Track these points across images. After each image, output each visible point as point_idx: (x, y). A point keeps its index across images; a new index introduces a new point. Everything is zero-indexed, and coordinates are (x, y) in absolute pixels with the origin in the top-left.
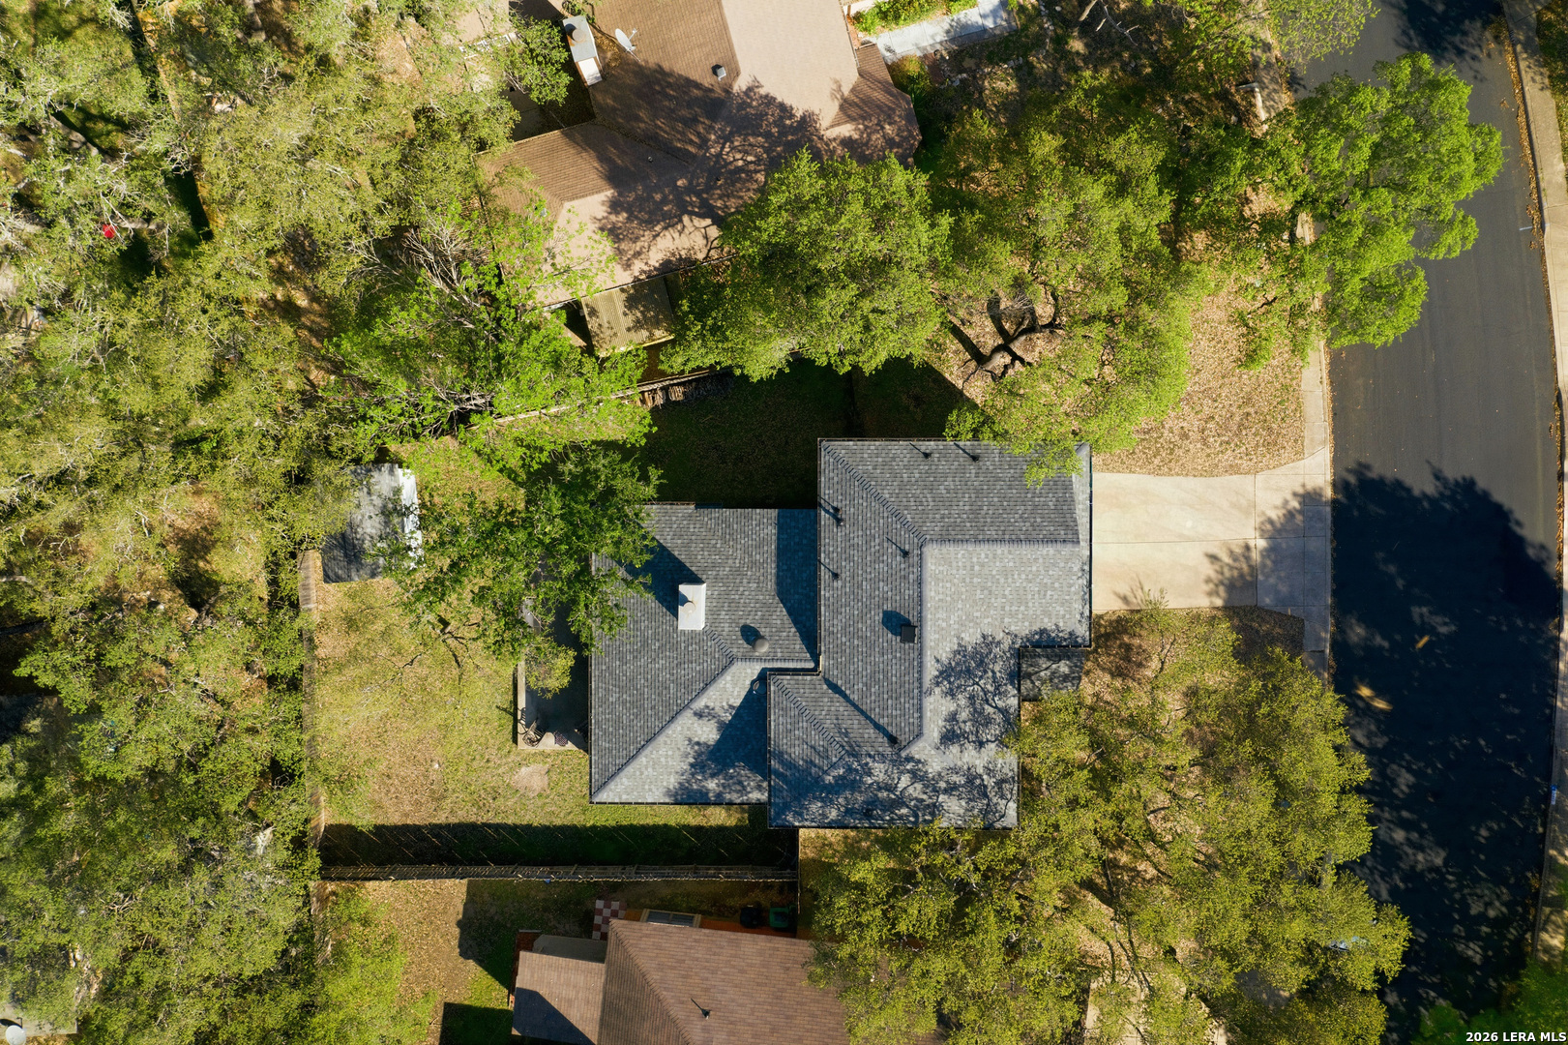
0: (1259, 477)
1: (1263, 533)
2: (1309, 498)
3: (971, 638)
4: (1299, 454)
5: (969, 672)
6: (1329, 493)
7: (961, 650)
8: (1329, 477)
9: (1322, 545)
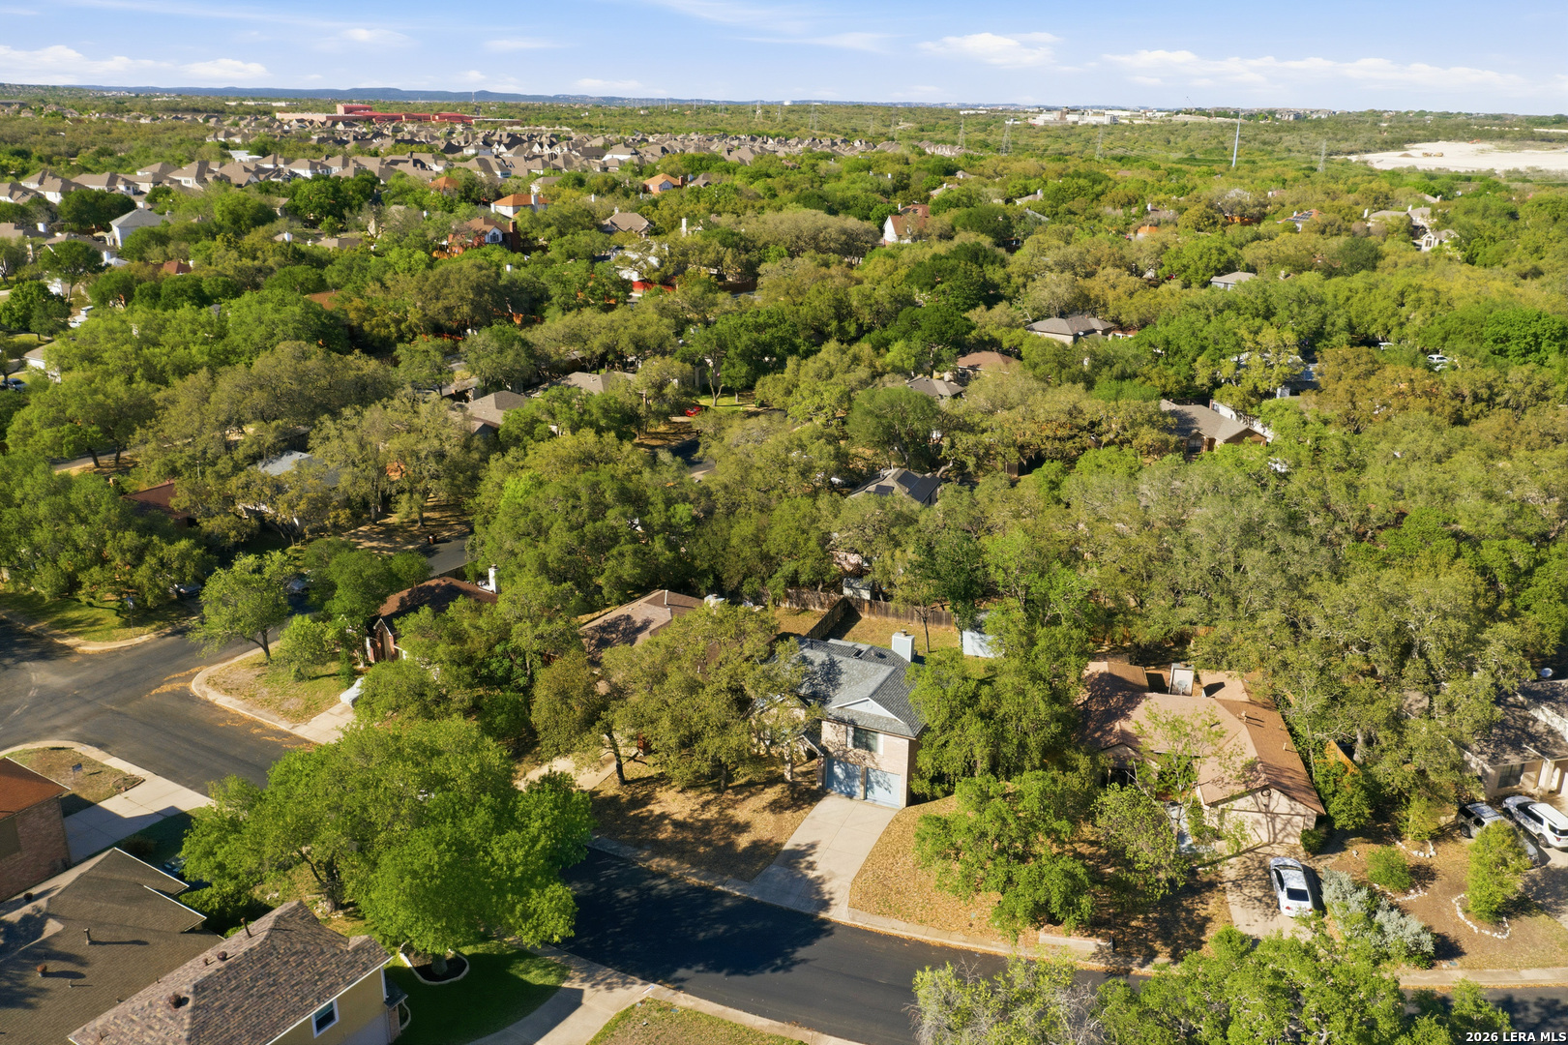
0: (848, 885)
1: (818, 878)
2: (825, 905)
3: (843, 678)
4: (853, 906)
5: (828, 673)
6: (823, 915)
7: (840, 673)
8: (833, 919)
9: (790, 903)
